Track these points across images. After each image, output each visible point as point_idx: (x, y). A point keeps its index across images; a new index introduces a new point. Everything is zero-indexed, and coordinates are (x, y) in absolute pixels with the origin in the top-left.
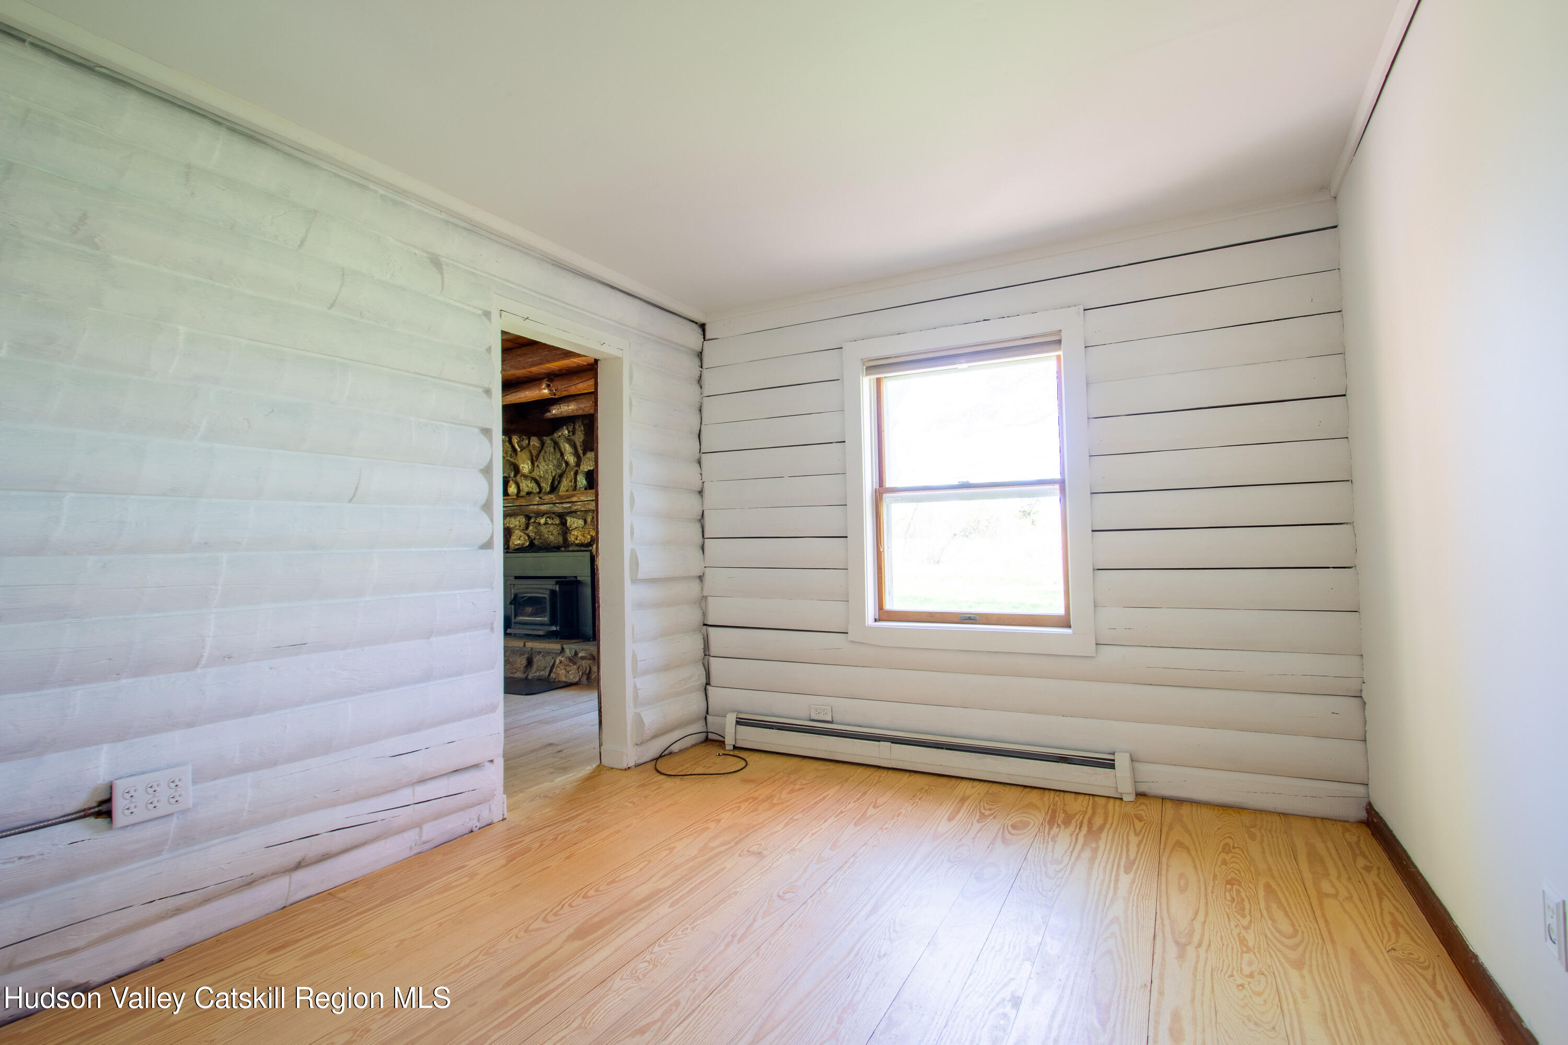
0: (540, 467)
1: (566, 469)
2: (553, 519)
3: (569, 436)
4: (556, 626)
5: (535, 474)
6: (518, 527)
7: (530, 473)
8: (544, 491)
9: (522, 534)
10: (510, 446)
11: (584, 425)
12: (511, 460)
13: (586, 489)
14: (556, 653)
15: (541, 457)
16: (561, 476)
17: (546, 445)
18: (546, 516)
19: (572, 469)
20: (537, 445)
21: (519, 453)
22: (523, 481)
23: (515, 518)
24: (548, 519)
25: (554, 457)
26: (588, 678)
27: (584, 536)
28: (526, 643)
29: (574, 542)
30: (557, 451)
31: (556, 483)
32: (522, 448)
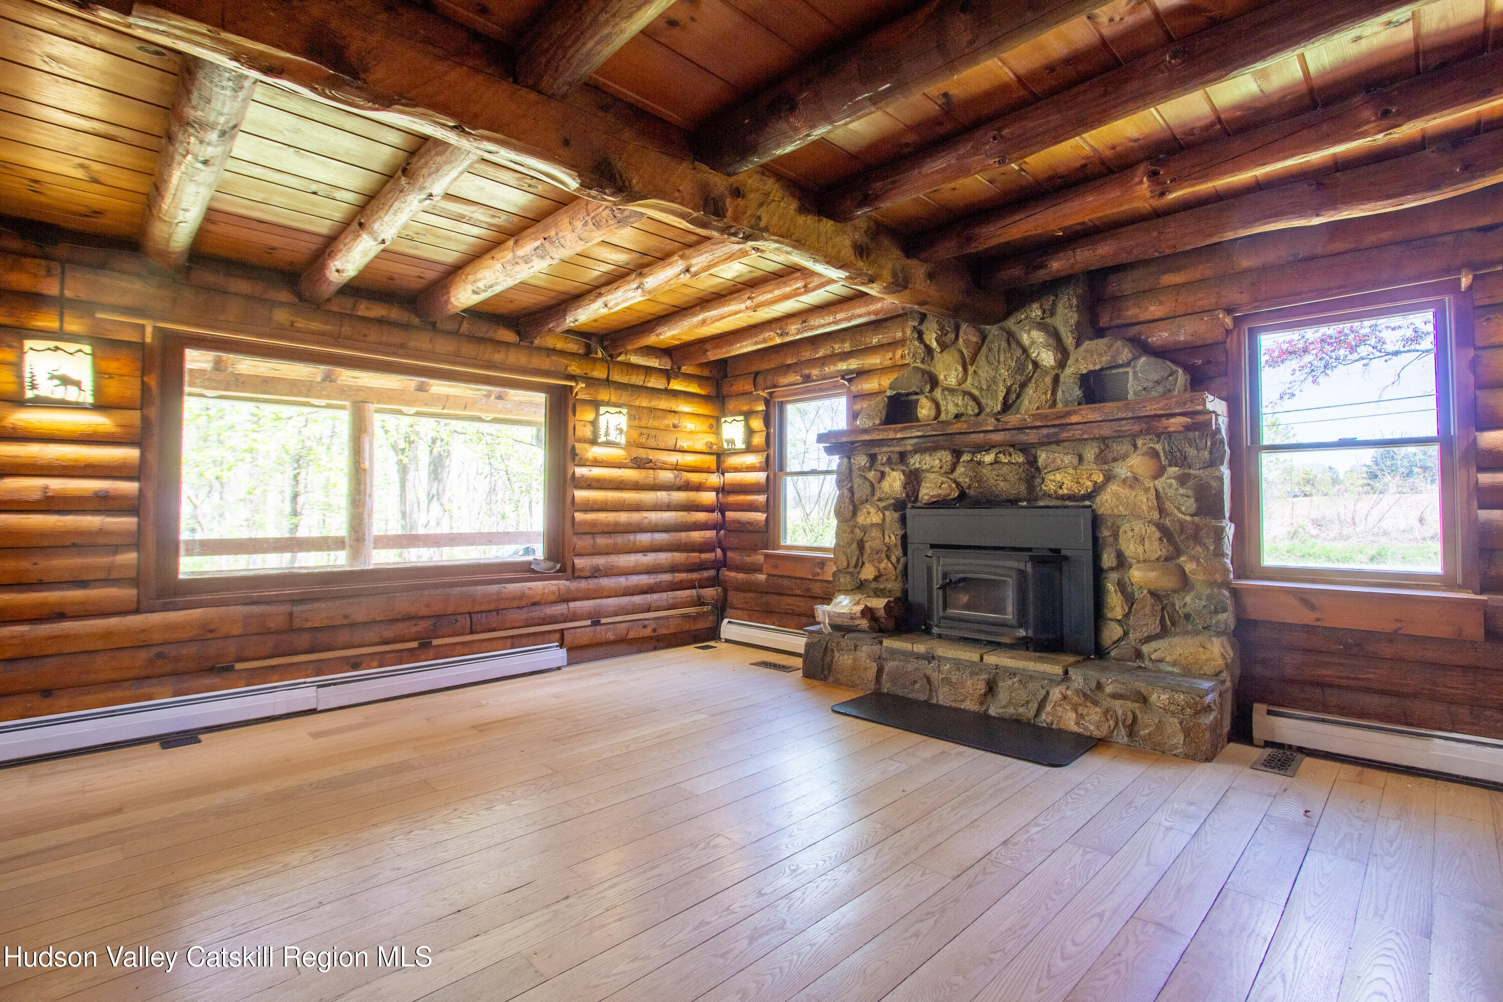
0: (980, 373)
1: (1034, 373)
2: (1010, 455)
3: (1043, 318)
4: (1026, 629)
5: (968, 385)
6: (937, 469)
7: (960, 385)
8: (988, 410)
9: (945, 479)
10: (922, 346)
11: (1077, 296)
12: (922, 366)
13: (1079, 404)
14: (1051, 681)
15: (981, 358)
16: (1023, 386)
17: (990, 337)
18: (995, 451)
19: (1047, 373)
20: (974, 339)
21: (937, 356)
22: (949, 397)
23: (930, 455)
24: (1001, 456)
25: (1008, 355)
26: (1131, 734)
27: (1078, 483)
28: (985, 657)
29: (1056, 492)
30: (1014, 345)
31: (1013, 396)
32: (944, 347)
